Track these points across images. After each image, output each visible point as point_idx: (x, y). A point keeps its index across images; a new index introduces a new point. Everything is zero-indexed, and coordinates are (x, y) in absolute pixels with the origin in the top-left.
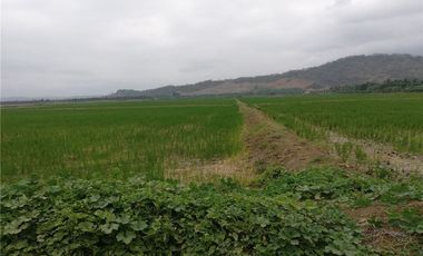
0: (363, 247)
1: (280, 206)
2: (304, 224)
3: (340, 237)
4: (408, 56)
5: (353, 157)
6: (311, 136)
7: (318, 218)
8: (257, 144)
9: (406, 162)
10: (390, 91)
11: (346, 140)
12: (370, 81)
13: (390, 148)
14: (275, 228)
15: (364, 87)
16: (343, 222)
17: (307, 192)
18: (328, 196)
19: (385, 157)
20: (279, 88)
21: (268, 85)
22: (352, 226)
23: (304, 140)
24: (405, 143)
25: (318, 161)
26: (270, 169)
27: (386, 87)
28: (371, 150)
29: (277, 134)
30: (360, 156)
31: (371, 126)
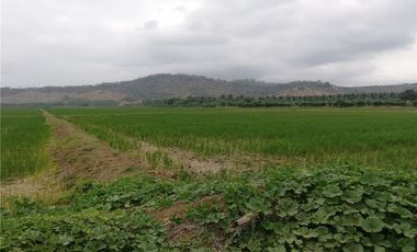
0: (166, 245)
1: (86, 221)
2: (111, 234)
3: (145, 239)
4: (203, 78)
5: (161, 164)
6: (123, 147)
7: (125, 225)
8: (65, 158)
9: (202, 164)
10: (192, 106)
11: (156, 149)
12: (176, 96)
13: (190, 154)
14: (80, 244)
15: (171, 102)
16: (149, 224)
17: (117, 202)
18: (137, 203)
19: (187, 162)
20: (91, 99)
21: (80, 96)
22: (157, 227)
23: (117, 151)
24: (202, 149)
25: (129, 170)
26: (80, 183)
27: (188, 103)
28: (176, 157)
29: (88, 147)
30: (167, 162)
31: (176, 135)
